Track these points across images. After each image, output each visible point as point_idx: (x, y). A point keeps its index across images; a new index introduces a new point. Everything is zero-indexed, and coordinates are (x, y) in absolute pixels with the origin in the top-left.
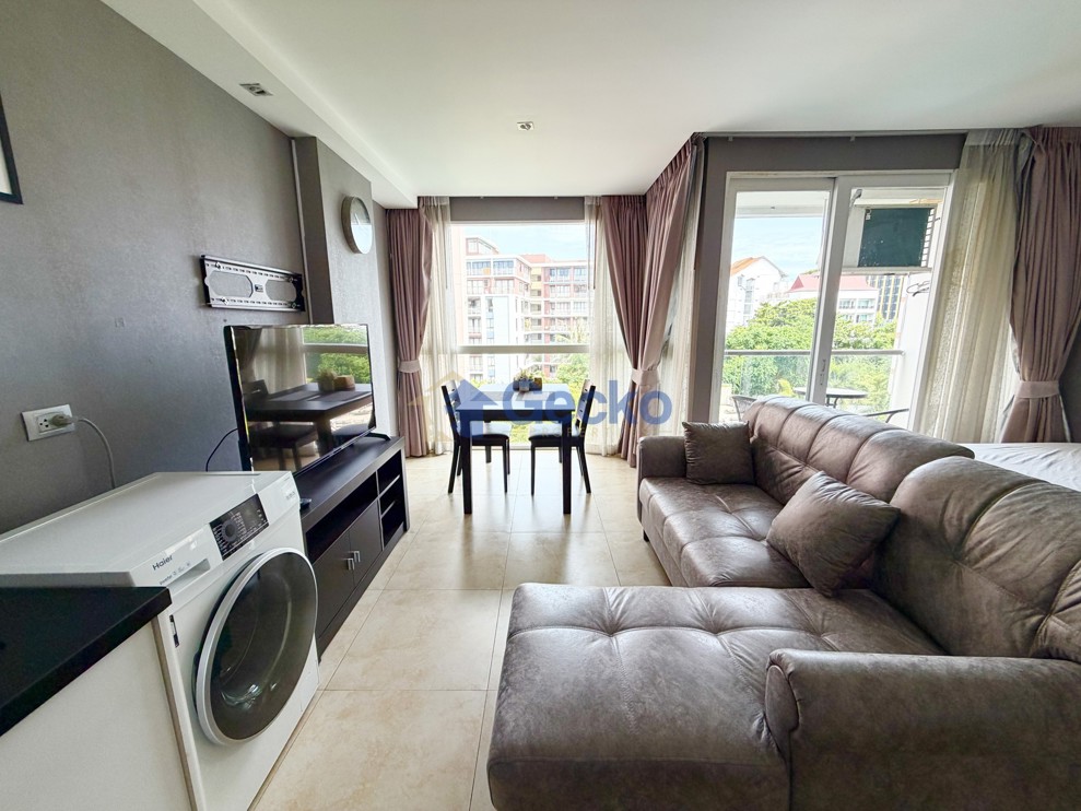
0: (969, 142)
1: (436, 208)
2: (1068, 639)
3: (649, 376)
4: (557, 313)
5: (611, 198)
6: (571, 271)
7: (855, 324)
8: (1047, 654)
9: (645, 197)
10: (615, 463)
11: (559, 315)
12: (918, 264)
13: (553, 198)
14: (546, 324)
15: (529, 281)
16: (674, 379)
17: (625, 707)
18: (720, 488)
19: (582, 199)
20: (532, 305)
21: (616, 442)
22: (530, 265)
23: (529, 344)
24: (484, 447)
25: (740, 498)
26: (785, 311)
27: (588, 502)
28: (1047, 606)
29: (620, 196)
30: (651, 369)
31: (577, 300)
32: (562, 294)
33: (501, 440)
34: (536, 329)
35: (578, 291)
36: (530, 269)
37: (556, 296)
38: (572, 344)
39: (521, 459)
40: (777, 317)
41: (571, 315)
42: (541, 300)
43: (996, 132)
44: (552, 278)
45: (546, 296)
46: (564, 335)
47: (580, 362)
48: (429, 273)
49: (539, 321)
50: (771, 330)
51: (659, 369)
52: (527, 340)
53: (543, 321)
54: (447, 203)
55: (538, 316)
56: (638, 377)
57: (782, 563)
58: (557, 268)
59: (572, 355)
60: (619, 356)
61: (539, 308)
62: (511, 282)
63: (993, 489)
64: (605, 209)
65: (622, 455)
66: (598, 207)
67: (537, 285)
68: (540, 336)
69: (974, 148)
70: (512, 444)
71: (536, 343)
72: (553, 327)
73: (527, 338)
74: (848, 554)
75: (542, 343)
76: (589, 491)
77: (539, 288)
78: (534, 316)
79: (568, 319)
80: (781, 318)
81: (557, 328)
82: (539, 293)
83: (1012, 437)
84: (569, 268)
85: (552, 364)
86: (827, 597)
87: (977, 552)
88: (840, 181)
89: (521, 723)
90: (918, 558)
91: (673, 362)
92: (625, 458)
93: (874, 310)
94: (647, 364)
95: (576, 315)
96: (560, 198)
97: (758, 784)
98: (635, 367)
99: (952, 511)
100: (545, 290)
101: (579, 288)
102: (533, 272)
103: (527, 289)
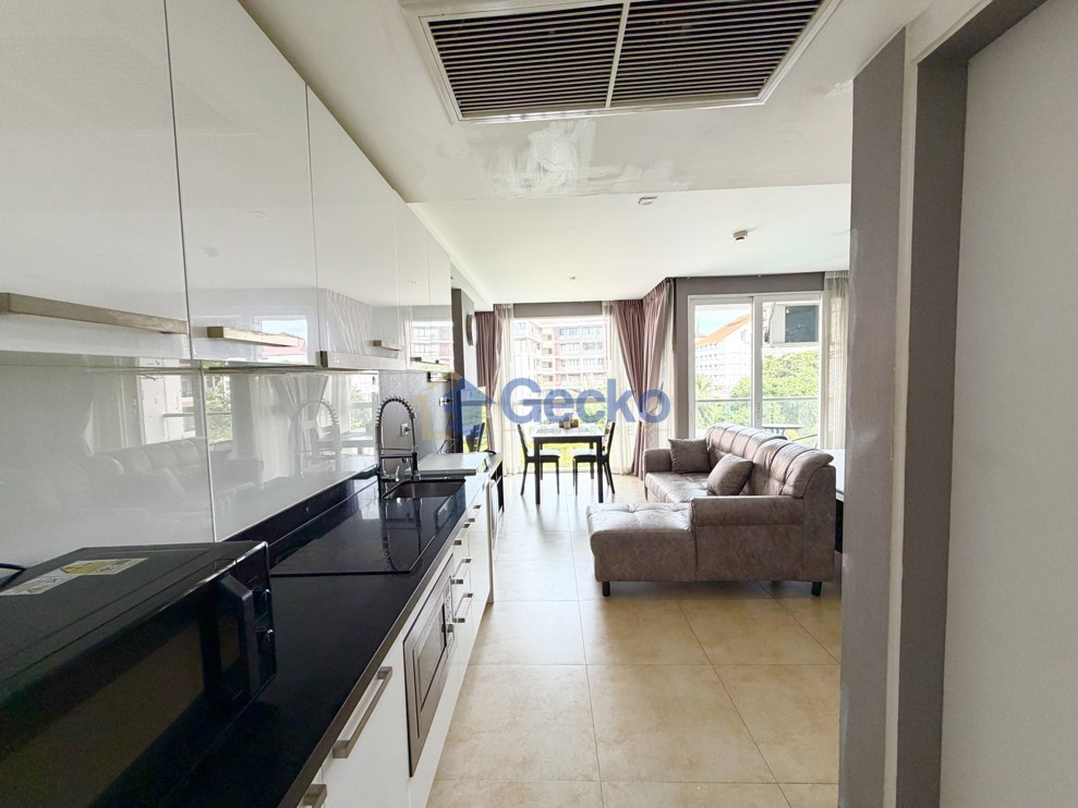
0: (826, 277)
1: (504, 310)
4: (567, 370)
5: (620, 302)
6: (580, 330)
9: (642, 300)
10: (630, 479)
11: (570, 372)
13: (581, 302)
14: (557, 380)
15: (540, 341)
19: (601, 302)
20: (544, 363)
21: (630, 465)
25: (700, 477)
26: (789, 363)
27: (613, 497)
28: (785, 482)
29: (625, 301)
31: (588, 357)
32: (572, 352)
33: (554, 459)
34: (546, 385)
35: (587, 349)
36: (541, 329)
37: (564, 354)
40: (782, 368)
41: (582, 371)
42: (551, 358)
43: (840, 272)
44: (562, 337)
45: (557, 353)
46: (575, 390)
48: (500, 352)
49: (551, 378)
50: (776, 381)
53: (554, 378)
54: (512, 307)
55: (550, 373)
58: (567, 328)
61: (550, 365)
62: (524, 342)
64: (616, 308)
66: (611, 307)
67: (548, 344)
69: (830, 280)
70: (561, 462)
72: (564, 383)
76: (613, 492)
77: (549, 346)
78: (546, 373)
79: (578, 375)
80: (786, 370)
81: (568, 384)
82: (550, 351)
84: (578, 328)
87: (772, 471)
88: (754, 298)
92: (637, 475)
95: (586, 371)
96: (585, 302)
100: (556, 348)
101: (587, 346)
102: (544, 332)
103: (539, 348)
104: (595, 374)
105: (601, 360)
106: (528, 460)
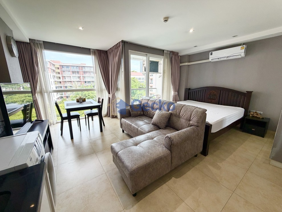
0: (165, 52)
1: (37, 44)
2: (193, 123)
3: (114, 96)
4: (67, 80)
6: (70, 67)
7: (141, 83)
8: (191, 126)
9: (107, 51)
12: (157, 72)
13: (80, 47)
14: (63, 83)
15: (54, 69)
16: (120, 96)
17: (147, 154)
18: (138, 117)
19: (90, 49)
20: (57, 77)
22: (55, 64)
23: (57, 89)
24: (76, 119)
25: (143, 118)
28: (190, 120)
29: (100, 50)
30: (114, 94)
32: (68, 74)
34: (59, 85)
35: (73, 73)
36: (54, 65)
38: (74, 89)
39: (83, 121)
41: (72, 80)
42: (60, 75)
43: (168, 51)
44: (63, 69)
45: (62, 74)
46: (71, 87)
47: (78, 94)
49: (60, 82)
51: (116, 94)
52: (56, 88)
53: (62, 82)
54: (42, 43)
55: (60, 81)
56: (111, 96)
57: (155, 126)
58: (65, 66)
59: (74, 92)
60: (104, 91)
61: (60, 78)
63: (182, 107)
64: (97, 53)
65: (108, 116)
66: (94, 52)
68: (61, 87)
70: (80, 118)
71: (60, 89)
73: (56, 87)
74: (166, 121)
75: (63, 89)
76: (104, 125)
77: (59, 72)
79: (71, 82)
81: (68, 84)
83: (185, 100)
84: (69, 66)
85: (67, 96)
86: (164, 129)
87: (181, 116)
88: (148, 55)
89: (132, 164)
90: (174, 119)
91: (120, 92)
92: (109, 116)
93: (144, 80)
94: (113, 93)
95: (74, 80)
96: (83, 48)
97: (168, 156)
98: (109, 93)
99: (178, 111)
100: (61, 72)
101: (73, 72)
102: (56, 66)
103: (54, 72)
104: (77, 81)
105: (79, 77)
106: (63, 119)
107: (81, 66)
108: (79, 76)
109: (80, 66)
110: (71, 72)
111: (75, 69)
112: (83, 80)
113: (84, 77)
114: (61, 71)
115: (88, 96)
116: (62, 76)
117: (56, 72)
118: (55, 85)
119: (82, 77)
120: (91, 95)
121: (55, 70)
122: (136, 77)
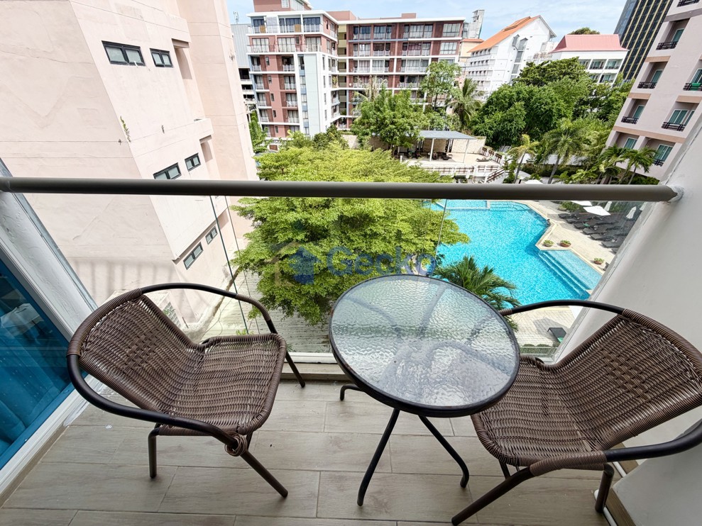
6: (371, 29)
14: (350, 82)
20: (339, 63)
22: (338, 22)
26: (545, 71)
32: (363, 52)
34: (342, 86)
36: (336, 26)
37: (359, 53)
41: (370, 73)
42: (347, 58)
45: (351, 53)
52: (335, 96)
58: (361, 26)
62: (318, 40)
67: (343, 44)
68: (346, 92)
72: (356, 84)
73: (335, 94)
77: (345, 46)
78: (340, 74)
79: (368, 77)
80: (541, 78)
82: (345, 51)
84: (370, 26)
93: (617, 71)
95: (373, 73)
100: (350, 49)
101: (377, 47)
102: (339, 29)
103: (334, 48)
105: (388, 63)
107: (400, 23)
108: (388, 58)
109: (396, 23)
110: (372, 45)
111: (383, 37)
112: (397, 71)
113: (401, 62)
114: (350, 43)
115: (391, 126)
116: (350, 60)
117: (339, 49)
118: (333, 87)
119: (395, 61)
120: (401, 121)
121: (336, 40)
122: (583, 56)
